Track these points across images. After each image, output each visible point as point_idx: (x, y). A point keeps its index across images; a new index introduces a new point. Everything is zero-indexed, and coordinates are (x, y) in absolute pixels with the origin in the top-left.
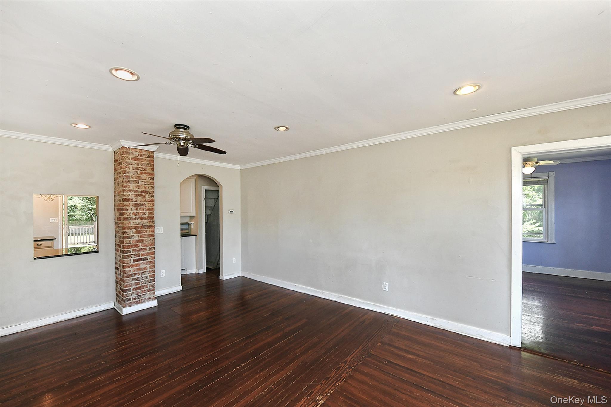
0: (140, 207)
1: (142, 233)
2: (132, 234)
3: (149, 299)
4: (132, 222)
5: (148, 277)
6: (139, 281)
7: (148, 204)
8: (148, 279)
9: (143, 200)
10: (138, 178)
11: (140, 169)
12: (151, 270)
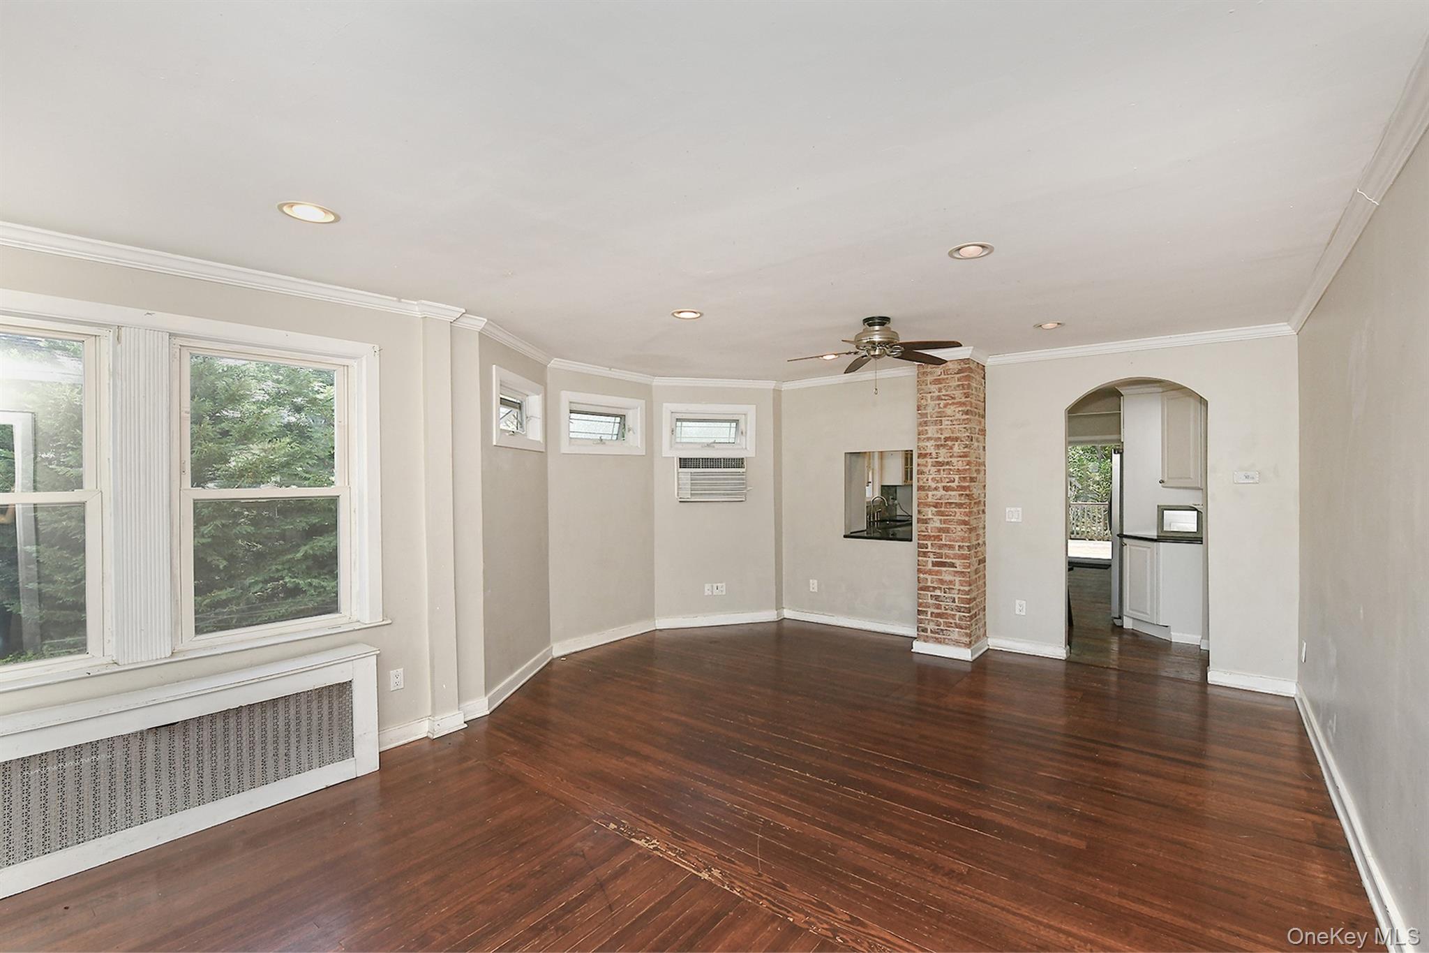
0: (943, 468)
1: (947, 516)
2: (930, 516)
3: (957, 643)
4: (930, 493)
5: (957, 601)
6: (941, 603)
7: (958, 461)
8: (957, 604)
9: (949, 455)
10: (941, 415)
11: (943, 398)
12: (962, 588)
